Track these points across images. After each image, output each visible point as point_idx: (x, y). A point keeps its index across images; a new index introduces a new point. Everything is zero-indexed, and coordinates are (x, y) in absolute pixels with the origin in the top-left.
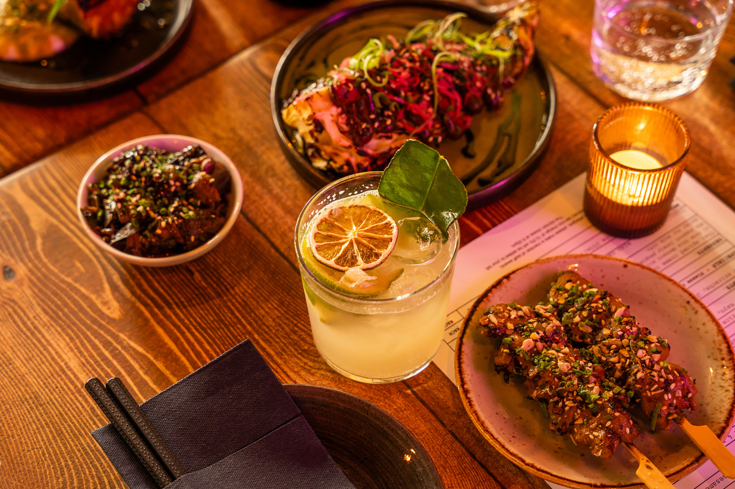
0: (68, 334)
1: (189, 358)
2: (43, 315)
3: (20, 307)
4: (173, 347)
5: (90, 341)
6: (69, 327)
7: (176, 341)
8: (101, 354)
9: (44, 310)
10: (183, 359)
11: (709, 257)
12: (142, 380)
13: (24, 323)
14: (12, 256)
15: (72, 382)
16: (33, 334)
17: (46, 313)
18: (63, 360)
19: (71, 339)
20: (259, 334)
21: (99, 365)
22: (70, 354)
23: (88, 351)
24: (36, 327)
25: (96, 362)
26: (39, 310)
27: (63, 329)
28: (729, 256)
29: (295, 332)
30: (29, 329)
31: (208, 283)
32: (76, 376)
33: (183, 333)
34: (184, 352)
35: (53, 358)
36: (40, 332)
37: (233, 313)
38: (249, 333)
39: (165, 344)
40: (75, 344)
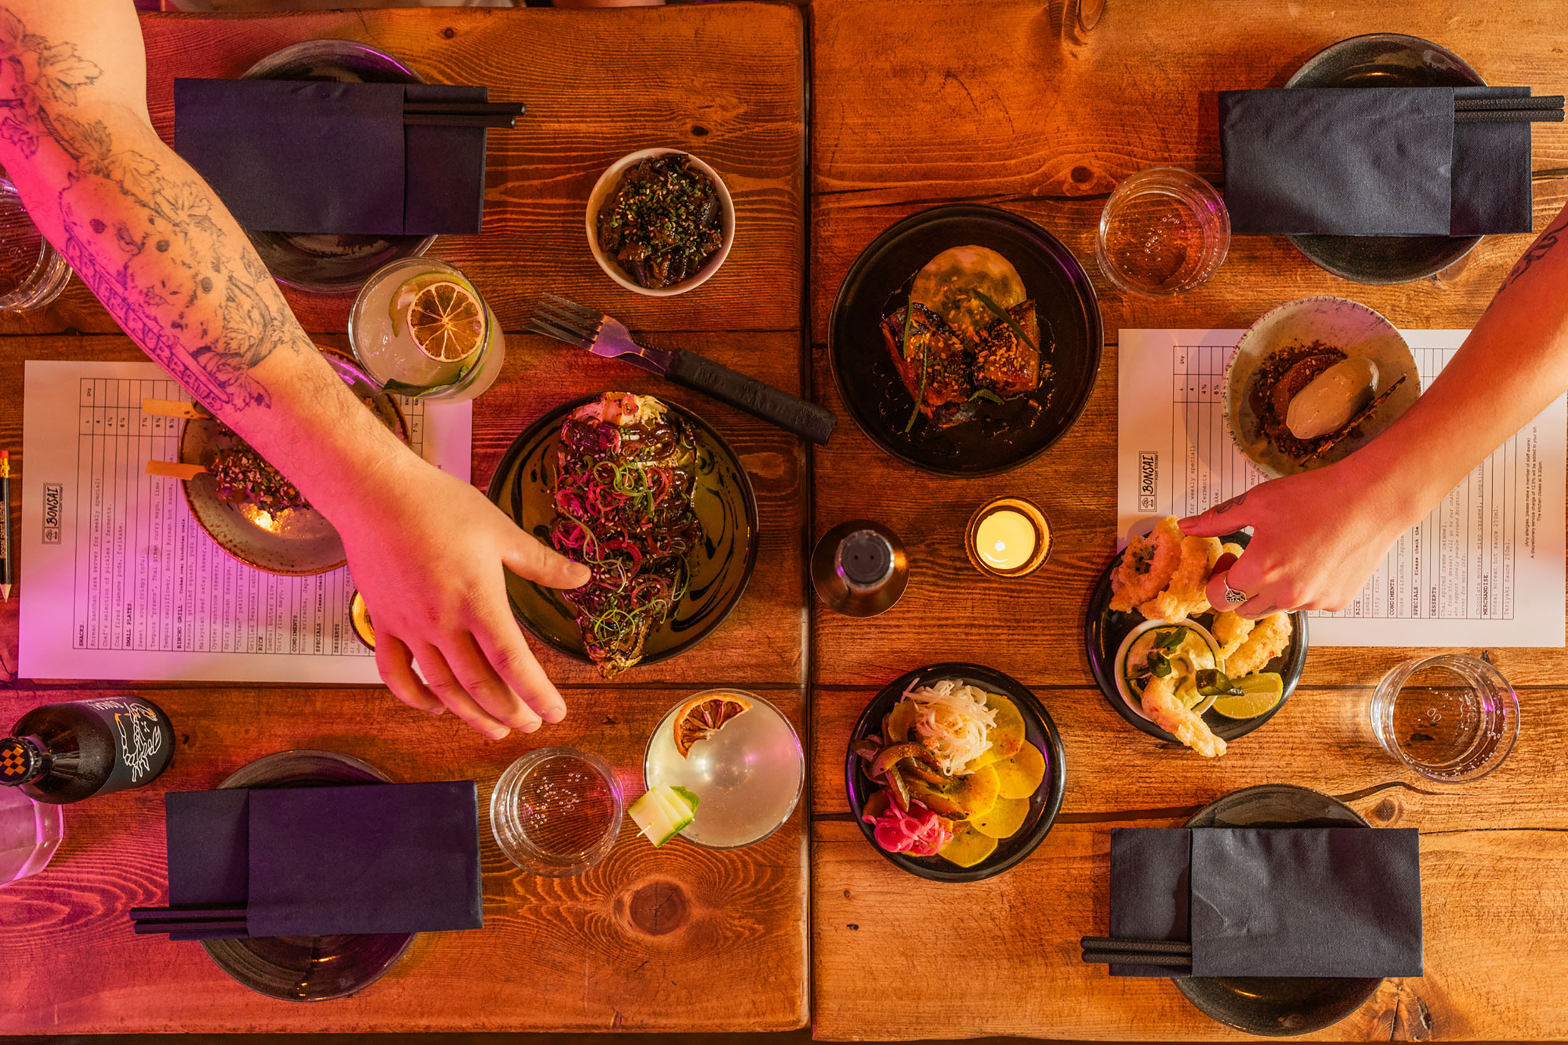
0: (611, 138)
1: (527, 205)
2: (642, 131)
3: (661, 121)
4: (544, 201)
5: (594, 149)
6: (617, 143)
7: (549, 206)
8: (576, 150)
9: (647, 135)
10: (530, 201)
11: (329, 628)
12: (534, 163)
13: (644, 116)
14: (713, 143)
15: (567, 117)
16: (630, 116)
17: (642, 135)
18: (591, 122)
19: (606, 138)
20: (511, 266)
21: (568, 143)
22: (592, 130)
23: (586, 143)
24: (635, 121)
25: (572, 143)
26: (648, 132)
27: (618, 138)
28: (318, 643)
29: (493, 291)
30: (635, 115)
31: (583, 262)
32: (571, 122)
33: (552, 215)
34: (535, 206)
35: (598, 116)
36: (629, 121)
37: (542, 261)
38: (517, 260)
39: (552, 198)
40: (598, 138)
